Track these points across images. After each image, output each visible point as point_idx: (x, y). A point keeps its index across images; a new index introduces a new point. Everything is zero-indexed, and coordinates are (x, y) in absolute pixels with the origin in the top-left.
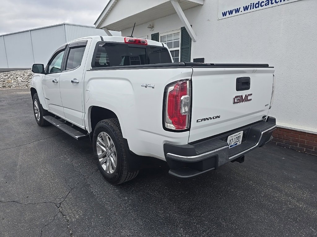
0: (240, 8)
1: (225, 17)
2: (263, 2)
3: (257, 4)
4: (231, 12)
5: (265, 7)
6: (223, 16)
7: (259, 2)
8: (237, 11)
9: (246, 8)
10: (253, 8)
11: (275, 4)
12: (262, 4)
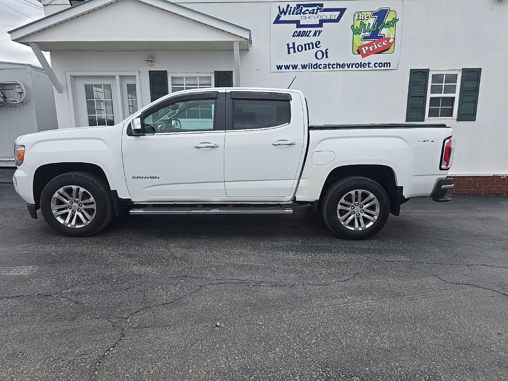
0: (297, 65)
1: (280, 70)
2: (321, 65)
3: (314, 65)
4: (287, 67)
5: (322, 69)
6: (278, 69)
7: (317, 64)
8: (295, 67)
9: (304, 67)
10: (312, 68)
11: (332, 69)
12: (321, 67)
